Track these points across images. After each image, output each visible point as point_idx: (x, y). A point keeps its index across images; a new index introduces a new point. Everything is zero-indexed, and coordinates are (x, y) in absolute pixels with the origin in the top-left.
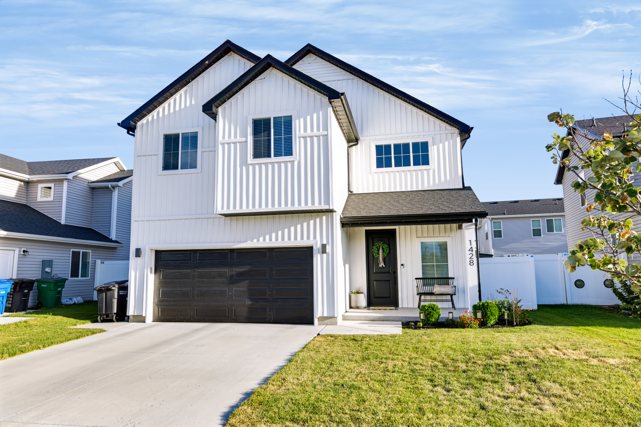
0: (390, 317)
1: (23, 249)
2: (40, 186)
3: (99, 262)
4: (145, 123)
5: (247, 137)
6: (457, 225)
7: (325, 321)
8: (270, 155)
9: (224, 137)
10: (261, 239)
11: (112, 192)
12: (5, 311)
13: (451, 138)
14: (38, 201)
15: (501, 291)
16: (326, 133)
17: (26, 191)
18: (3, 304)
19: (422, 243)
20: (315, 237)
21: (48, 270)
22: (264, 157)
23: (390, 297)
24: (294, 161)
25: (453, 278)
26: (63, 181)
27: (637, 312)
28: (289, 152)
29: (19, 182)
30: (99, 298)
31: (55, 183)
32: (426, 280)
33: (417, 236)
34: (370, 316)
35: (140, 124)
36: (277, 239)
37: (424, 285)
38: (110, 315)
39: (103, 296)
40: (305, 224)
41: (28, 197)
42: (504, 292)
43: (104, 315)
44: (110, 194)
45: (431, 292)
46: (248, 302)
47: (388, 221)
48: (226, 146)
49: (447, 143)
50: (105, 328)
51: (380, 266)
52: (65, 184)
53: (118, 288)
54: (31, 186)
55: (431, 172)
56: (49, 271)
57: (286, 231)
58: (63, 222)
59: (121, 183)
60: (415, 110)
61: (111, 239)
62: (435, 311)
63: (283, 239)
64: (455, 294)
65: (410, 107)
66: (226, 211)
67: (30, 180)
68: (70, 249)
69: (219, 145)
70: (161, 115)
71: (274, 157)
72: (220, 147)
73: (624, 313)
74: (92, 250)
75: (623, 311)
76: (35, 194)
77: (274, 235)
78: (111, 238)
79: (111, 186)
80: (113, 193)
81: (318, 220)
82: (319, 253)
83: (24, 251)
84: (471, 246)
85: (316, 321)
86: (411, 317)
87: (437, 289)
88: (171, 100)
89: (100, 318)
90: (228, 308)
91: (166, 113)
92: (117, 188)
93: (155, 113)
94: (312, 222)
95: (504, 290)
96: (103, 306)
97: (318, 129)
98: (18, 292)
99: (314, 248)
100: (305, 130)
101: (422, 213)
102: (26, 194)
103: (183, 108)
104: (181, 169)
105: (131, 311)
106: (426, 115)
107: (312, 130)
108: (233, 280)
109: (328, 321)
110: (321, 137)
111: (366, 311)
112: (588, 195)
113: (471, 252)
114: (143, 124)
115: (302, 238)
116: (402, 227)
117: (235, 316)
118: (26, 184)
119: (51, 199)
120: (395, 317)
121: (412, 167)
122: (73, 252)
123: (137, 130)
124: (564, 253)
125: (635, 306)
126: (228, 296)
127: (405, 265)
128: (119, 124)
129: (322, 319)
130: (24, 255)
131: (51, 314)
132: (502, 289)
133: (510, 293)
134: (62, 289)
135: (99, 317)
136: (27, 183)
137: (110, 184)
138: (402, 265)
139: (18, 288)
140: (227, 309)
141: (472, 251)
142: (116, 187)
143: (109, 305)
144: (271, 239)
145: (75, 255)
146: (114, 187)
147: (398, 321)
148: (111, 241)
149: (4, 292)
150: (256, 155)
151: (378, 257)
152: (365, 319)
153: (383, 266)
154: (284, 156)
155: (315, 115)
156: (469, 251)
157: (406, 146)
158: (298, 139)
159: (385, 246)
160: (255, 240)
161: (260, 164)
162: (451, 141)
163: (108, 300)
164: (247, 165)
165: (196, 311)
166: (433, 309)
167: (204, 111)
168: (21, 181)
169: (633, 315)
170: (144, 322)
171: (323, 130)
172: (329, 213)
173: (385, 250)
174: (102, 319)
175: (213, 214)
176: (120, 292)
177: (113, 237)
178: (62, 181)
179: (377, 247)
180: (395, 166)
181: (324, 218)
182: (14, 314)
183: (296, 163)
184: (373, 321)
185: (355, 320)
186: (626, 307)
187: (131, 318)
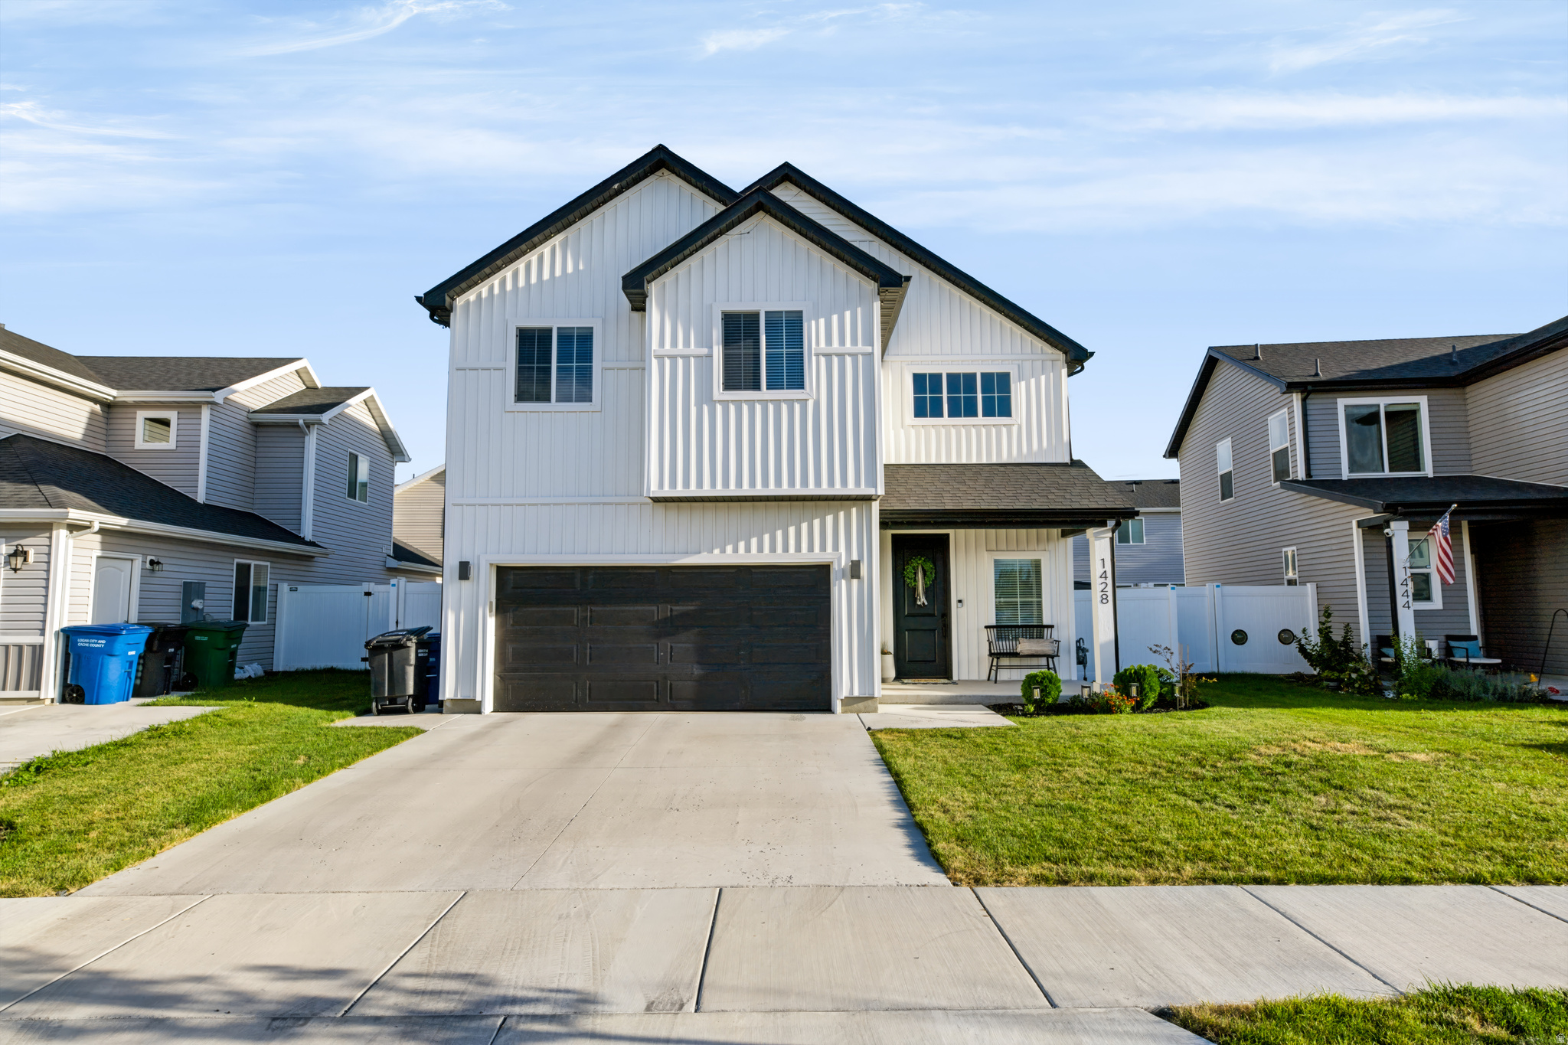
0: (961, 696)
1: (149, 558)
2: (141, 415)
3: (284, 587)
4: (474, 302)
5: (711, 347)
6: (1060, 530)
7: (855, 705)
8: (759, 385)
9: (662, 344)
10: (729, 549)
11: (303, 435)
12: (133, 696)
13: (1051, 369)
14: (136, 448)
15: (1158, 649)
16: (871, 351)
17: (104, 426)
18: (130, 679)
19: (996, 561)
20: (836, 547)
21: (197, 603)
22: (746, 388)
23: (935, 661)
24: (806, 400)
25: (1052, 627)
26: (201, 407)
27: (1353, 684)
28: (797, 381)
29: (91, 404)
30: (374, 665)
31: (181, 410)
32: (1001, 629)
33: (988, 549)
34: (925, 696)
35: (462, 302)
36: (760, 549)
37: (999, 638)
38: (398, 699)
39: (385, 660)
40: (817, 522)
41: (111, 438)
42: (1162, 651)
43: (384, 699)
44: (301, 440)
45: (1012, 651)
46: (697, 671)
47: (932, 521)
48: (667, 362)
49: (1043, 378)
50: (422, 726)
51: (919, 603)
52: (206, 413)
53: (416, 643)
54: (117, 413)
55: (1015, 429)
56: (200, 607)
57: (779, 533)
58: (201, 498)
59: (326, 417)
60: (988, 311)
61: (303, 538)
62: (1054, 684)
63: (773, 549)
64: (1057, 656)
65: (978, 305)
66: (667, 492)
67: (117, 400)
68: (233, 558)
69: (653, 358)
70: (509, 286)
71: (767, 389)
72: (654, 362)
73: (1328, 686)
74: (271, 562)
75: (1325, 683)
76: (130, 432)
77: (754, 541)
78: (302, 536)
79: (305, 423)
80: (307, 438)
81: (842, 514)
82: (844, 577)
83: (152, 562)
84: (1104, 570)
85: (838, 706)
86: (1000, 697)
87: (1025, 646)
88: (533, 256)
89: (377, 706)
90: (657, 682)
91: (521, 283)
92: (316, 426)
93: (495, 281)
94: (829, 519)
95: (1163, 647)
96: (384, 680)
97: (854, 342)
98: (155, 652)
99: (835, 568)
100: (829, 341)
101: (1023, 508)
102: (104, 432)
103: (560, 277)
104: (557, 401)
105: (448, 690)
106: (1008, 324)
107: (842, 342)
108: (668, 627)
109: (861, 705)
110: (860, 358)
111: (898, 686)
112: (1237, 481)
113: (1103, 580)
114: (468, 302)
115: (811, 548)
116: (961, 532)
117: (671, 698)
118: (106, 409)
119: (171, 444)
120: (970, 696)
121: (980, 419)
122: (238, 565)
123: (455, 315)
124: (1215, 584)
125: (1350, 675)
126: (658, 659)
127: (965, 602)
128: (419, 299)
129: (850, 702)
130: (153, 570)
131: (254, 699)
132: (1157, 646)
133: (1172, 653)
134: (237, 646)
135: (374, 704)
136: (108, 406)
137: (301, 419)
138: (960, 601)
139: (156, 643)
140: (655, 685)
141: (1106, 578)
142: (313, 424)
143: (397, 680)
144: (748, 549)
145: (243, 571)
146: (308, 425)
147: (976, 704)
148: (301, 541)
149: (133, 653)
150: (730, 384)
151: (915, 585)
152: (915, 701)
153: (923, 603)
154: (787, 388)
155: (848, 314)
156: (1101, 577)
157: (970, 378)
158: (814, 358)
159: (929, 566)
160: (717, 551)
161: (738, 403)
162: (1052, 374)
163: (395, 669)
164: (712, 403)
165: (590, 689)
166: (1050, 682)
167: (624, 288)
168: (95, 400)
169: (1346, 689)
170: (479, 712)
171: (864, 344)
172: (864, 502)
173: (928, 573)
174: (380, 708)
175: (641, 495)
176: (420, 651)
177: (307, 532)
178: (197, 406)
179: (914, 568)
180: (949, 416)
181: (854, 510)
182: (161, 699)
183: (810, 404)
184: (930, 704)
185: (896, 703)
186: (1332, 677)
187: (447, 705)
